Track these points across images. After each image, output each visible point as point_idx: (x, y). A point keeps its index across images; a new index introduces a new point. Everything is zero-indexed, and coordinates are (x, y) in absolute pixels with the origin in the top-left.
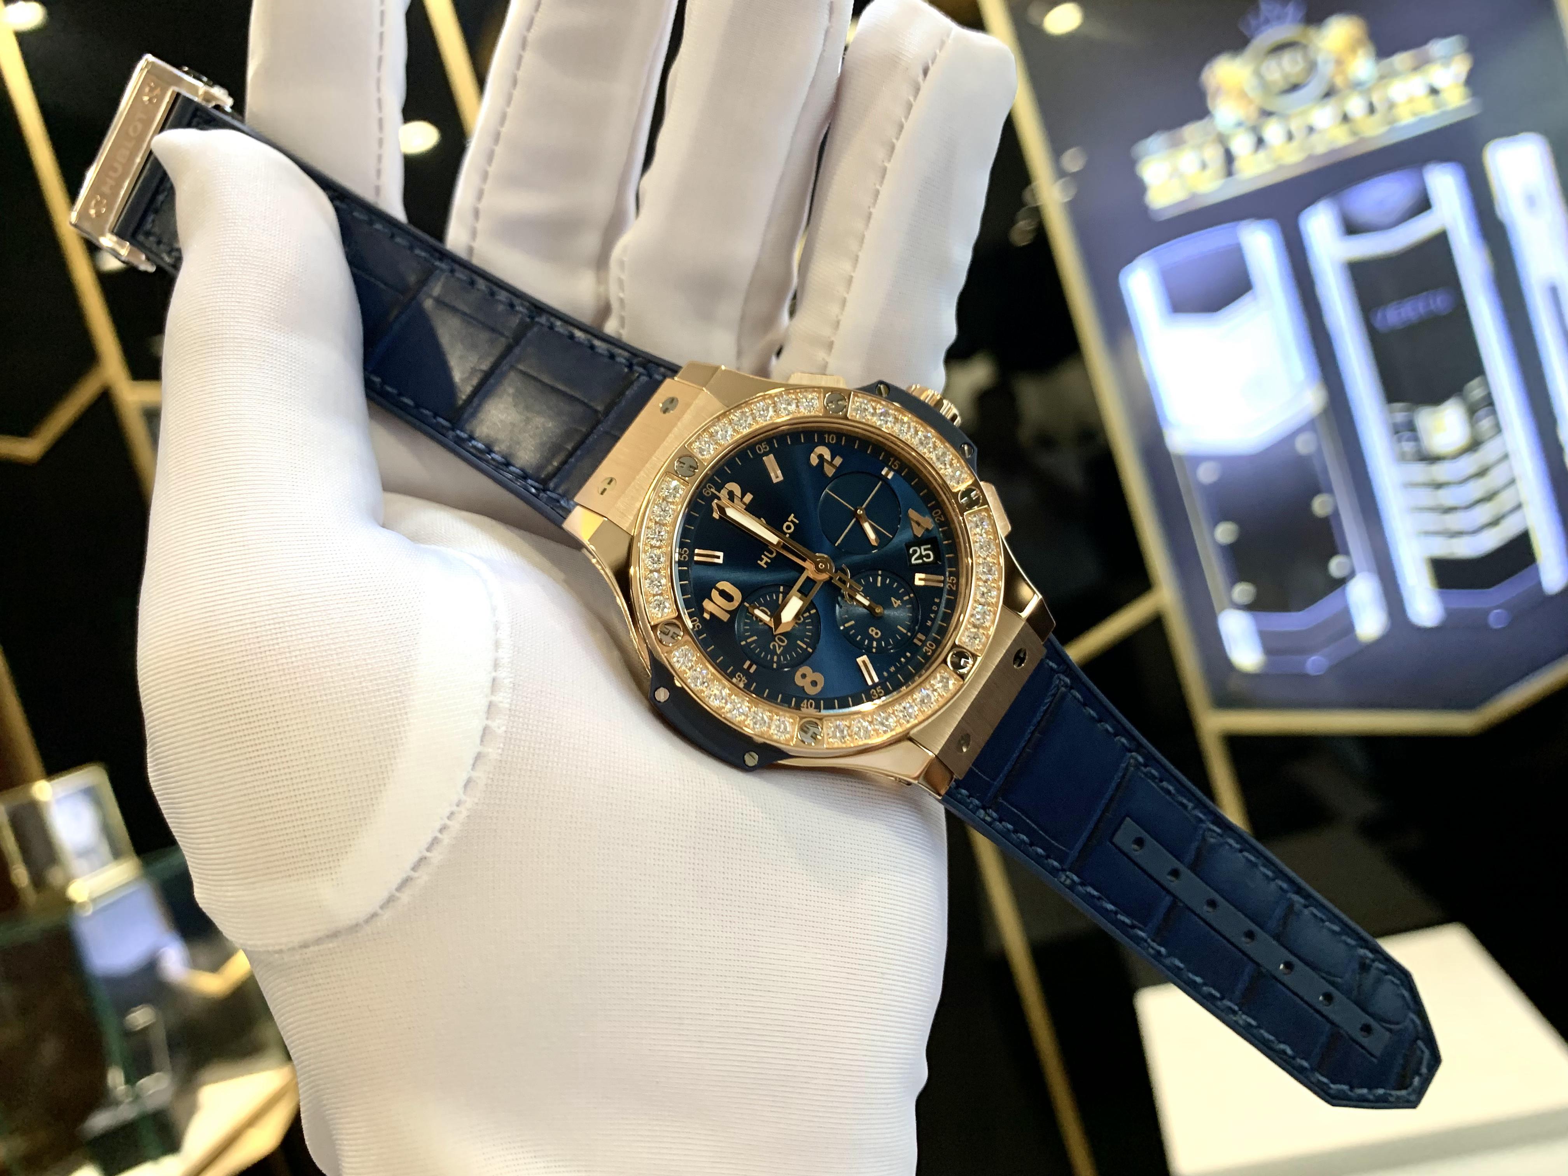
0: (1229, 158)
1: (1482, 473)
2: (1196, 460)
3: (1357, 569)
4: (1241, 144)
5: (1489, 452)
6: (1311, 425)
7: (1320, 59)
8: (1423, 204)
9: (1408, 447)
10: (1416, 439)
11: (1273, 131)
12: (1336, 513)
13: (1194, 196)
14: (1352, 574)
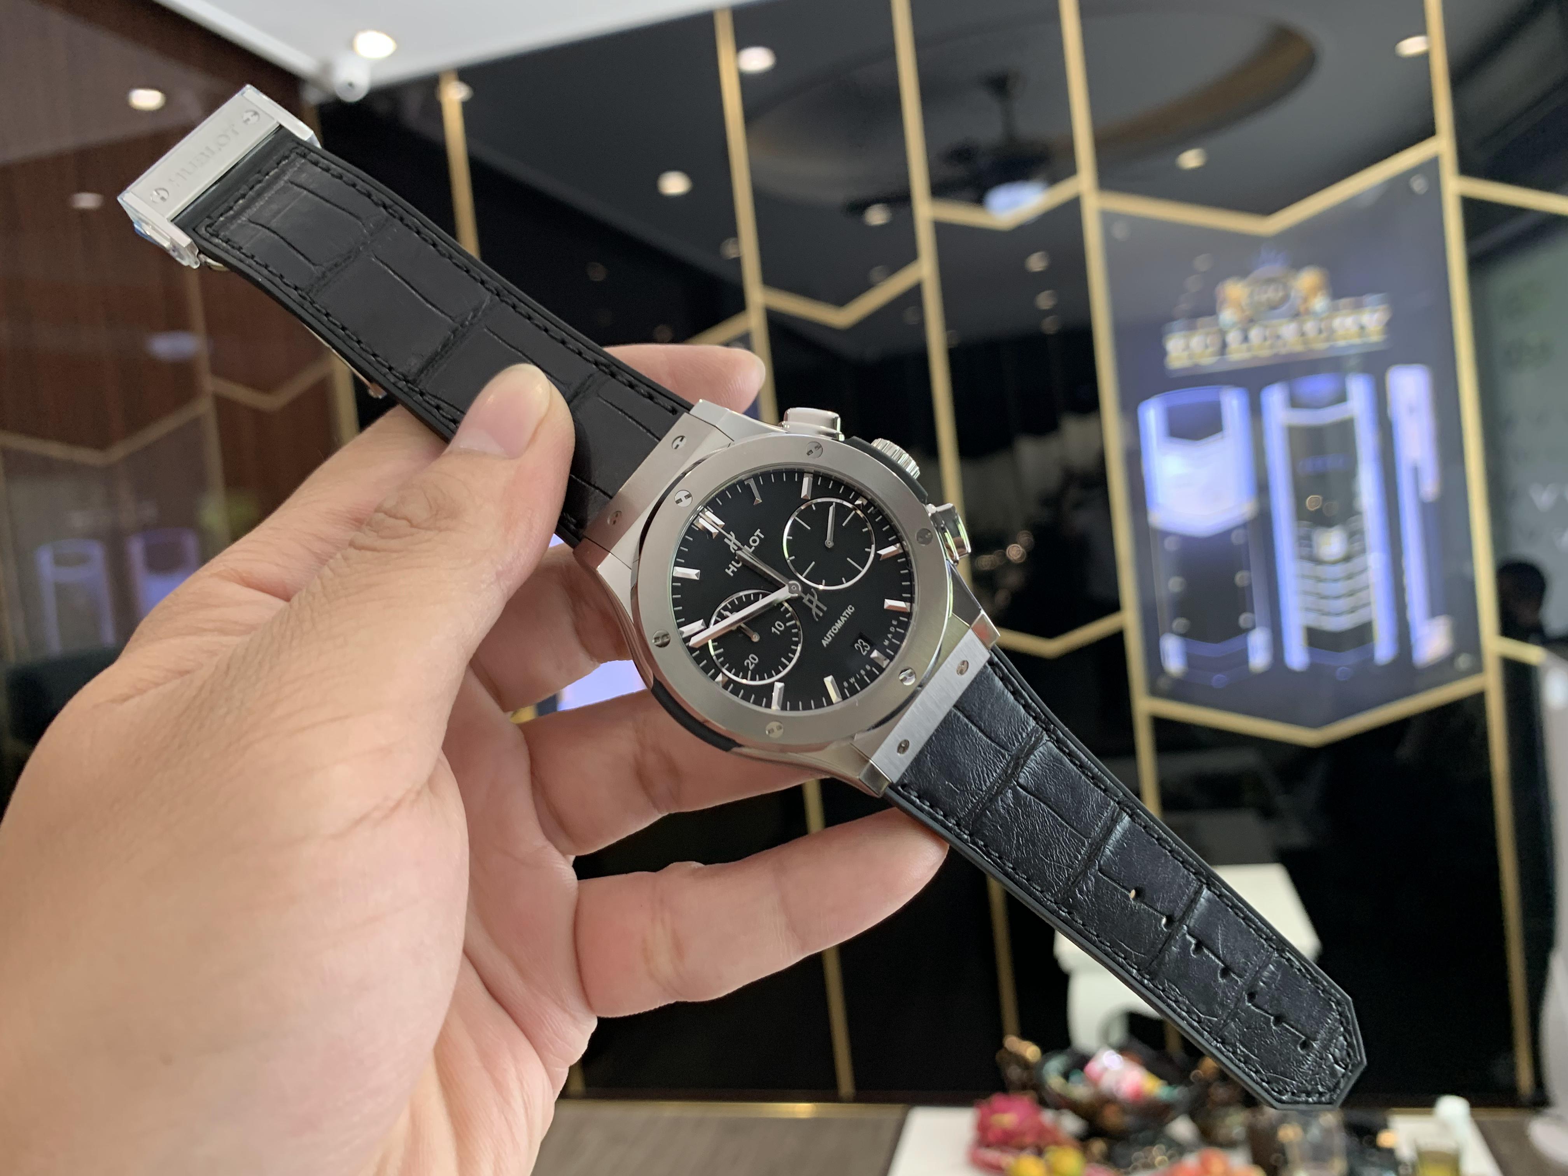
0: (1224, 346)
1: (1350, 577)
2: (1165, 534)
3: (1257, 624)
4: (1233, 338)
5: (1356, 564)
6: (1244, 525)
7: (1293, 294)
8: (1342, 398)
9: (1305, 551)
10: (1310, 546)
11: (1255, 334)
12: (1250, 587)
13: (1196, 366)
14: (1254, 627)
